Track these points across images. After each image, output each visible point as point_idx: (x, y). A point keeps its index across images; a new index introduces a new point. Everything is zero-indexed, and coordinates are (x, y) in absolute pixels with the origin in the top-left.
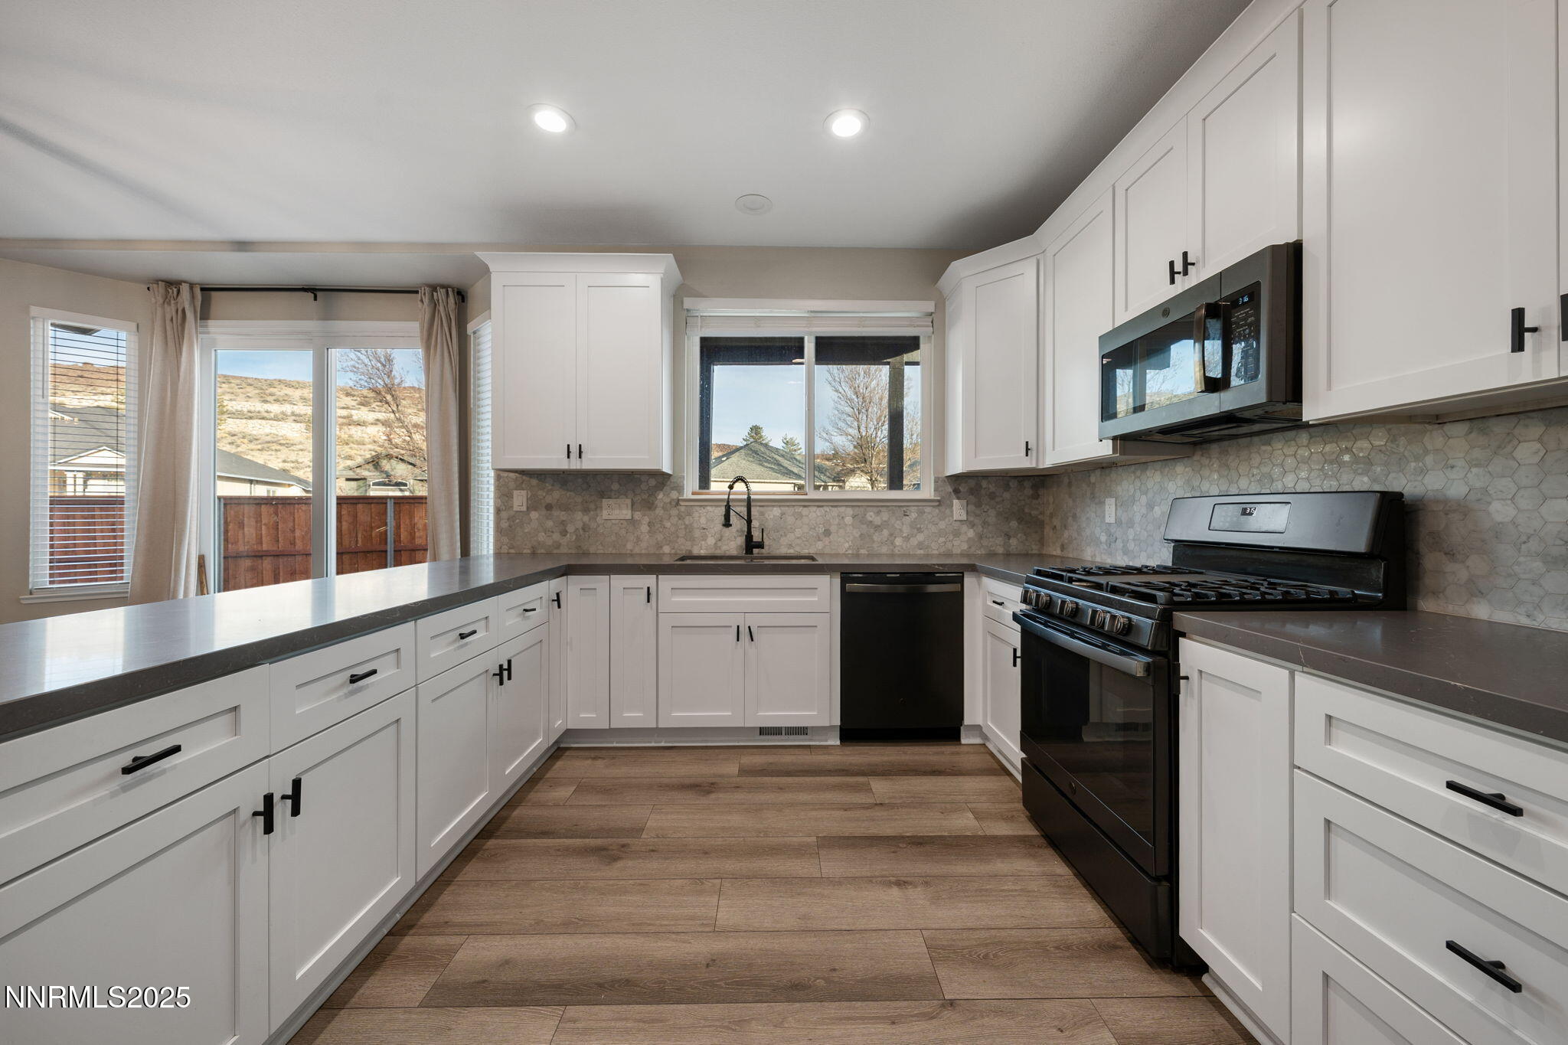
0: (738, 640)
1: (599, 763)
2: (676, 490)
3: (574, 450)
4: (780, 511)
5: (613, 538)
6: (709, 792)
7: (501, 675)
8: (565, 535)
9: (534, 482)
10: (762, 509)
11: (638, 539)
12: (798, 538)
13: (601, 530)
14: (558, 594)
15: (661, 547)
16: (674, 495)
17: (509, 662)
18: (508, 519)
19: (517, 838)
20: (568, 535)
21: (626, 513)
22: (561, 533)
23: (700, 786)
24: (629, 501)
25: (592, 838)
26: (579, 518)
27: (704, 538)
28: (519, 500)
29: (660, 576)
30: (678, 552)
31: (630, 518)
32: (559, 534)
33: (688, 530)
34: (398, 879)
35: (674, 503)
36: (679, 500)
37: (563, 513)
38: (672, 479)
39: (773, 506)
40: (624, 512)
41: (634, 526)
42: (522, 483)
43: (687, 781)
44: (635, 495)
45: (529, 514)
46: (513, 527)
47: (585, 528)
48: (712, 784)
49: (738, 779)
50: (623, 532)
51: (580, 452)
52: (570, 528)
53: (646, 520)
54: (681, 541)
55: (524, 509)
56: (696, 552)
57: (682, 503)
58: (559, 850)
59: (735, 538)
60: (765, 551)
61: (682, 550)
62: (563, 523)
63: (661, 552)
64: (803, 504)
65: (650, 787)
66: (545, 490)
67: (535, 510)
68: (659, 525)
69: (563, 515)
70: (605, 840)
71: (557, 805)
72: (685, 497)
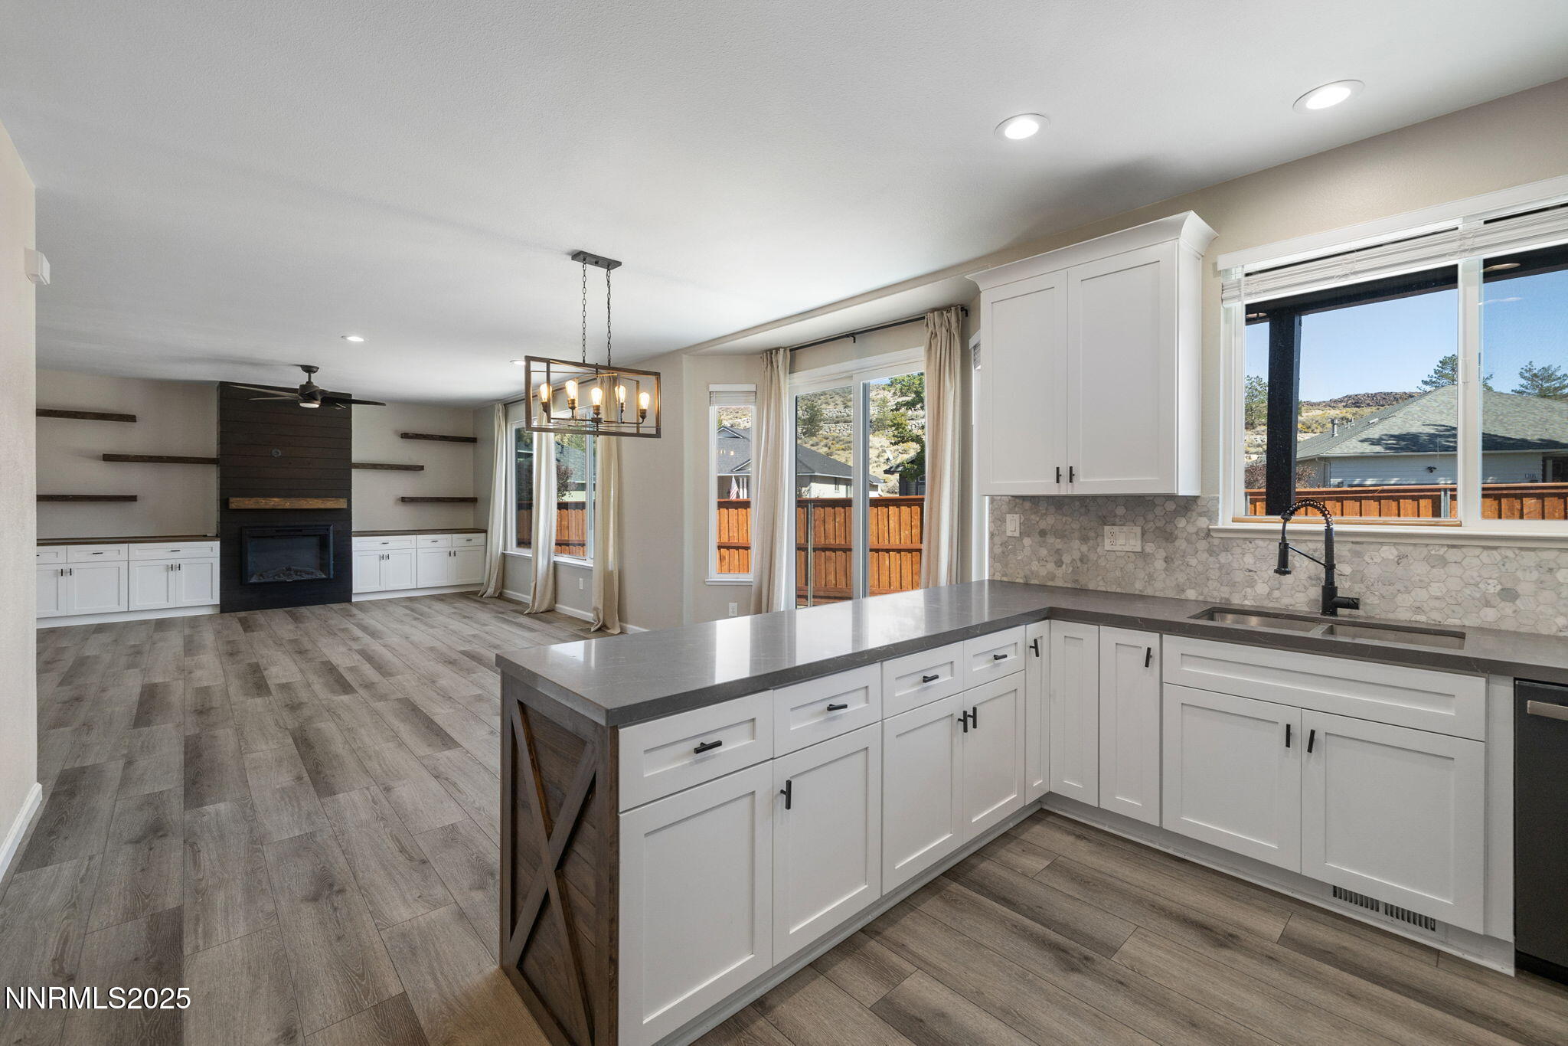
0: (1288, 745)
1: (1082, 845)
2: (1205, 516)
3: (1065, 472)
4: (1395, 553)
5: (1118, 573)
6: (1222, 945)
7: (965, 721)
8: (1061, 566)
9: (1027, 505)
10: (1358, 547)
11: (1151, 577)
12: (1437, 598)
13: (1102, 562)
14: (1036, 641)
15: (1183, 591)
16: (1203, 522)
17: (975, 709)
18: (1001, 545)
19: (978, 892)
20: (1064, 566)
21: (1135, 545)
22: (1056, 563)
23: (1211, 930)
24: (1138, 530)
25: (1053, 930)
26: (1076, 547)
27: (1251, 584)
28: (1013, 524)
29: (1164, 636)
30: (1209, 600)
31: (1140, 550)
32: (1053, 564)
33: (1224, 571)
34: (866, 886)
35: (1202, 535)
36: (1209, 530)
37: (1059, 540)
38: (1199, 502)
39: (1382, 544)
40: (1132, 542)
41: (1145, 561)
42: (1015, 506)
43: (1193, 915)
44: (1147, 521)
45: (1022, 540)
46: (1007, 553)
47: (1083, 559)
48: (1231, 935)
49: (1277, 947)
50: (1131, 566)
51: (1071, 475)
52: (1067, 559)
53: (1162, 554)
54: (1212, 584)
55: (1017, 534)
56: (1236, 601)
57: (1213, 534)
58: (1016, 927)
59: (1306, 588)
60: (1360, 614)
61: (1215, 598)
62: (1058, 551)
63: (1183, 597)
64: (1450, 542)
65: (1139, 901)
66: (1040, 514)
67: (1029, 536)
68: (1180, 562)
69: (1058, 544)
70: (1068, 941)
71: (1024, 874)
72: (1220, 526)
